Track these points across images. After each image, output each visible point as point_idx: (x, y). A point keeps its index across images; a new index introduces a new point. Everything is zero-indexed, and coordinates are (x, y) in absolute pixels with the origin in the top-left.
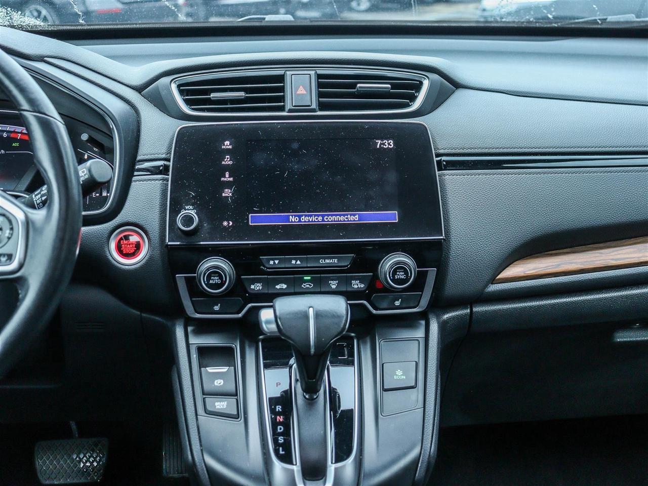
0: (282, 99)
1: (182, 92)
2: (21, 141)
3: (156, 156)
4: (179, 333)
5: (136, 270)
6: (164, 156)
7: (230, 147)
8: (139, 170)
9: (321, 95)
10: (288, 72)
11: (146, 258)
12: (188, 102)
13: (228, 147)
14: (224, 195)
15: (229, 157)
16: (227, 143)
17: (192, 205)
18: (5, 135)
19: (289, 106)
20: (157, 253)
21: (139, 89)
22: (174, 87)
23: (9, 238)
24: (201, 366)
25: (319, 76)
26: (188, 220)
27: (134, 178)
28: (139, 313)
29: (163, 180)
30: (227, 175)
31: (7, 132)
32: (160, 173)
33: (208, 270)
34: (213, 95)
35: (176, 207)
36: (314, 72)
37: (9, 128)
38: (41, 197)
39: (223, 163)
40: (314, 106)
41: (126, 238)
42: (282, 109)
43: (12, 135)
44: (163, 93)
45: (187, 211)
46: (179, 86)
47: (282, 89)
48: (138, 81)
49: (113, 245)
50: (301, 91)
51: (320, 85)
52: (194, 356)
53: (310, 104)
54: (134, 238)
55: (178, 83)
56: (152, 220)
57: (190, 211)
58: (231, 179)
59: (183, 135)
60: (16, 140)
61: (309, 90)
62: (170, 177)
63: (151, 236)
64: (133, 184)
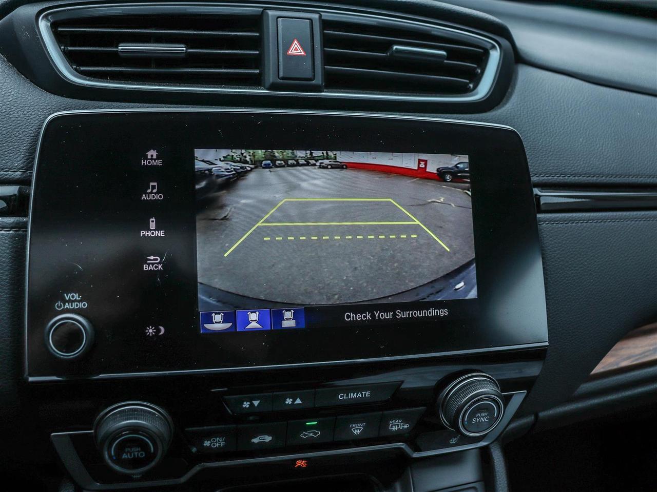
0: (258, 61)
1: (60, 38)
6: (17, 175)
7: (159, 163)
9: (329, 59)
10: (270, 13)
12: (72, 58)
13: (154, 163)
14: (146, 267)
15: (155, 184)
16: (152, 153)
19: (271, 78)
22: (43, 26)
25: (326, 24)
26: (70, 336)
29: (15, 227)
30: (153, 226)
34: (123, 47)
36: (316, 16)
39: (144, 197)
40: (318, 80)
42: (256, 81)
44: (24, 36)
46: (54, 26)
47: (258, 43)
50: (296, 49)
51: (327, 41)
53: (309, 74)
55: (51, 18)
58: (161, 234)
61: (310, 50)
62: (29, 219)
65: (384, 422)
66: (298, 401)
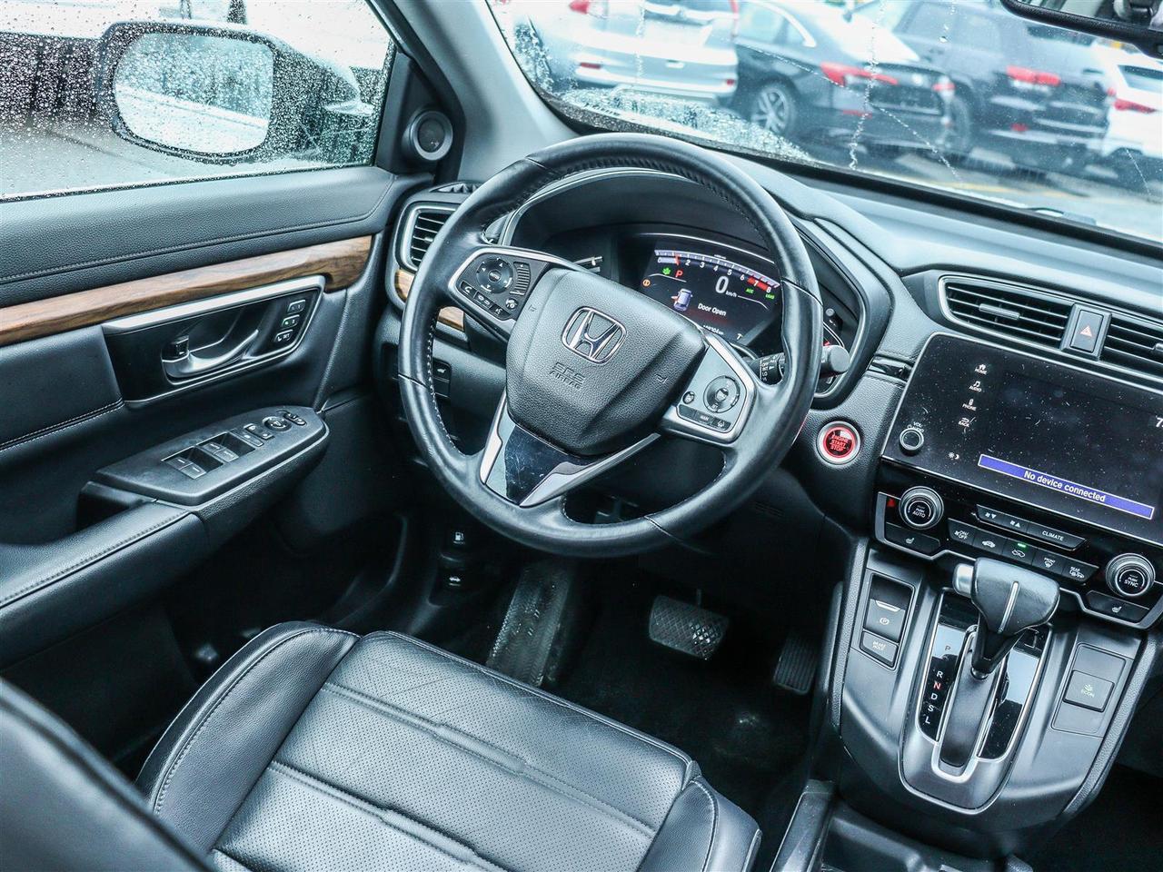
0: (1061, 333)
1: (948, 292)
2: (756, 289)
3: (899, 356)
4: (860, 552)
5: (838, 471)
6: (907, 358)
7: (985, 372)
8: (875, 365)
9: (1108, 342)
10: (1077, 306)
11: (853, 462)
12: (953, 306)
13: (981, 372)
14: (960, 423)
15: (979, 383)
16: (983, 366)
17: (922, 423)
18: (742, 278)
19: (1065, 345)
20: (867, 460)
21: (901, 273)
22: (941, 284)
23: (732, 406)
24: (871, 596)
25: (1114, 321)
26: (913, 439)
27: (868, 373)
28: (823, 515)
29: (899, 384)
30: (971, 403)
31: (746, 275)
32: (897, 376)
33: (916, 498)
34: (983, 307)
35: (904, 420)
36: (1108, 314)
37: (749, 271)
38: (769, 366)
39: (971, 387)
40: (1096, 354)
41: (837, 433)
42: (1057, 344)
43: (750, 280)
44: (928, 287)
45: (913, 428)
46: (947, 285)
47: (1064, 323)
48: (902, 264)
49: (822, 436)
50: (1087, 332)
51: (1111, 331)
52: (867, 583)
53: (1091, 350)
54: (845, 435)
55: (947, 281)
56: (872, 426)
57: (917, 428)
58: (974, 409)
59: (937, 342)
60: (751, 286)
61: (1096, 334)
62: (908, 384)
63: (866, 440)
64: (865, 378)
65: (1067, 565)
66: (1018, 525)
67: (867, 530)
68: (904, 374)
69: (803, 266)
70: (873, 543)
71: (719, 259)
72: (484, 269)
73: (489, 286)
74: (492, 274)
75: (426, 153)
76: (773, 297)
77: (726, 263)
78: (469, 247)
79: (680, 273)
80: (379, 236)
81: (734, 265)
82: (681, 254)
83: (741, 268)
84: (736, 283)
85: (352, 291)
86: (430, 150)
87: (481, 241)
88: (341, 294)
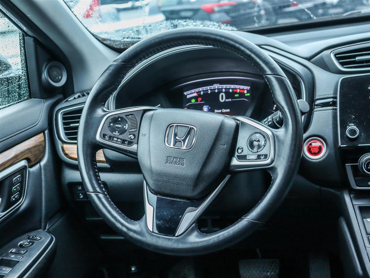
1: (338, 59)
2: (239, 93)
3: (327, 96)
4: (347, 198)
5: (320, 162)
6: (332, 96)
8: (317, 105)
11: (326, 155)
12: (342, 64)
17: (353, 123)
18: (231, 91)
20: (333, 152)
21: (309, 59)
22: (332, 56)
24: (363, 218)
26: (353, 132)
27: (315, 110)
28: (319, 187)
29: (333, 109)
31: (232, 89)
32: (331, 105)
33: (366, 161)
34: (357, 58)
35: (344, 125)
37: (232, 86)
38: (268, 123)
41: (311, 144)
43: (235, 91)
44: (326, 60)
45: (350, 127)
46: (335, 55)
48: (308, 55)
49: (305, 148)
52: (358, 212)
54: (318, 144)
55: (334, 53)
56: (328, 133)
57: (352, 126)
59: (343, 81)
60: (236, 93)
62: (338, 108)
63: (328, 141)
64: (315, 113)
67: (346, 186)
68: (334, 104)
69: (272, 65)
70: (351, 191)
71: (216, 86)
72: (112, 124)
73: (117, 132)
74: (117, 126)
75: (56, 83)
76: (249, 94)
77: (220, 86)
78: (99, 116)
79: (200, 99)
80: (46, 132)
81: (224, 86)
82: (197, 90)
83: (228, 86)
84: (228, 95)
85: (43, 163)
86: (58, 81)
87: (104, 111)
88: (37, 166)
